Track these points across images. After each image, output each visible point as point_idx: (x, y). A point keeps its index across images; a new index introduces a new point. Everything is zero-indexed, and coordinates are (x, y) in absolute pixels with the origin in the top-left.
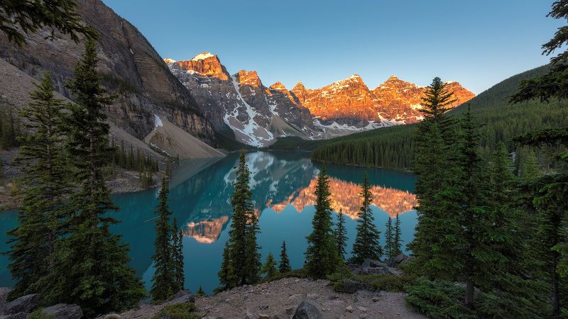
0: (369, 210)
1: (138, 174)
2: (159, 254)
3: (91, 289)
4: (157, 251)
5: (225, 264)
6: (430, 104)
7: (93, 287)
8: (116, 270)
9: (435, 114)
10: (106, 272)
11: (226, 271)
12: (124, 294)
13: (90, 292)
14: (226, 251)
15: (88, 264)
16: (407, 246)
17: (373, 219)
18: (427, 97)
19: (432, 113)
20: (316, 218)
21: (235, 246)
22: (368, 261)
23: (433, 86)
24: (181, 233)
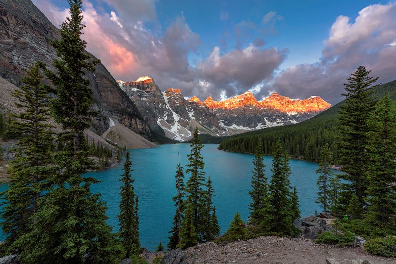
1: (98, 159)
2: (123, 215)
12: (105, 251)
23: (356, 73)
24: (137, 199)
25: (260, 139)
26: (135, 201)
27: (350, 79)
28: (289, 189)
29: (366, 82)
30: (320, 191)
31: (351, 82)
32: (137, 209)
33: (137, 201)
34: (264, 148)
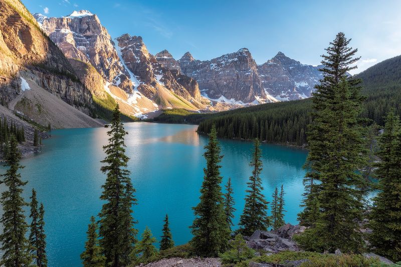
0: (259, 179)
2: (8, 234)
4: (5, 230)
5: (91, 243)
6: (332, 63)
9: (336, 73)
11: (91, 252)
14: (92, 228)
16: (299, 215)
17: (262, 188)
18: (328, 55)
19: (332, 73)
21: (105, 221)
22: (258, 232)
23: (336, 42)
24: (41, 208)
25: (255, 119)
26: (39, 211)
27: (328, 49)
28: (260, 190)
29: (345, 54)
30: (306, 192)
31: (330, 53)
32: (43, 223)
33: (42, 212)
34: (260, 132)
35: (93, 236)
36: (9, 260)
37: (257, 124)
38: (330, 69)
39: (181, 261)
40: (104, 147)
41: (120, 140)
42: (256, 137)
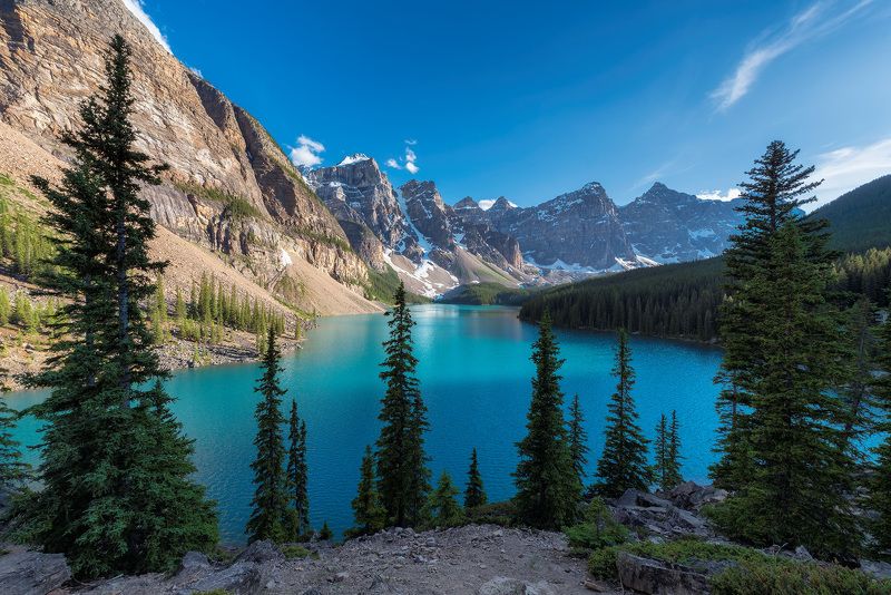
0: (629, 399)
1: (254, 336)
2: (263, 461)
3: (100, 523)
4: (259, 455)
5: (365, 487)
6: (761, 195)
7: (108, 519)
8: (156, 488)
9: (771, 212)
10: (138, 490)
11: (365, 499)
13: (97, 530)
14: (367, 463)
15: (100, 476)
17: (636, 416)
18: (753, 182)
19: (764, 212)
20: (535, 407)
21: (385, 453)
23: (767, 158)
24: (303, 428)
25: (617, 295)
26: (299, 431)
27: (753, 172)
28: (633, 418)
29: (789, 177)
31: (757, 179)
32: (304, 449)
33: (304, 433)
34: (626, 317)
35: (367, 474)
36: (263, 498)
37: (621, 303)
38: (758, 205)
39: (499, 532)
40: (384, 344)
41: (406, 334)
42: (619, 325)
